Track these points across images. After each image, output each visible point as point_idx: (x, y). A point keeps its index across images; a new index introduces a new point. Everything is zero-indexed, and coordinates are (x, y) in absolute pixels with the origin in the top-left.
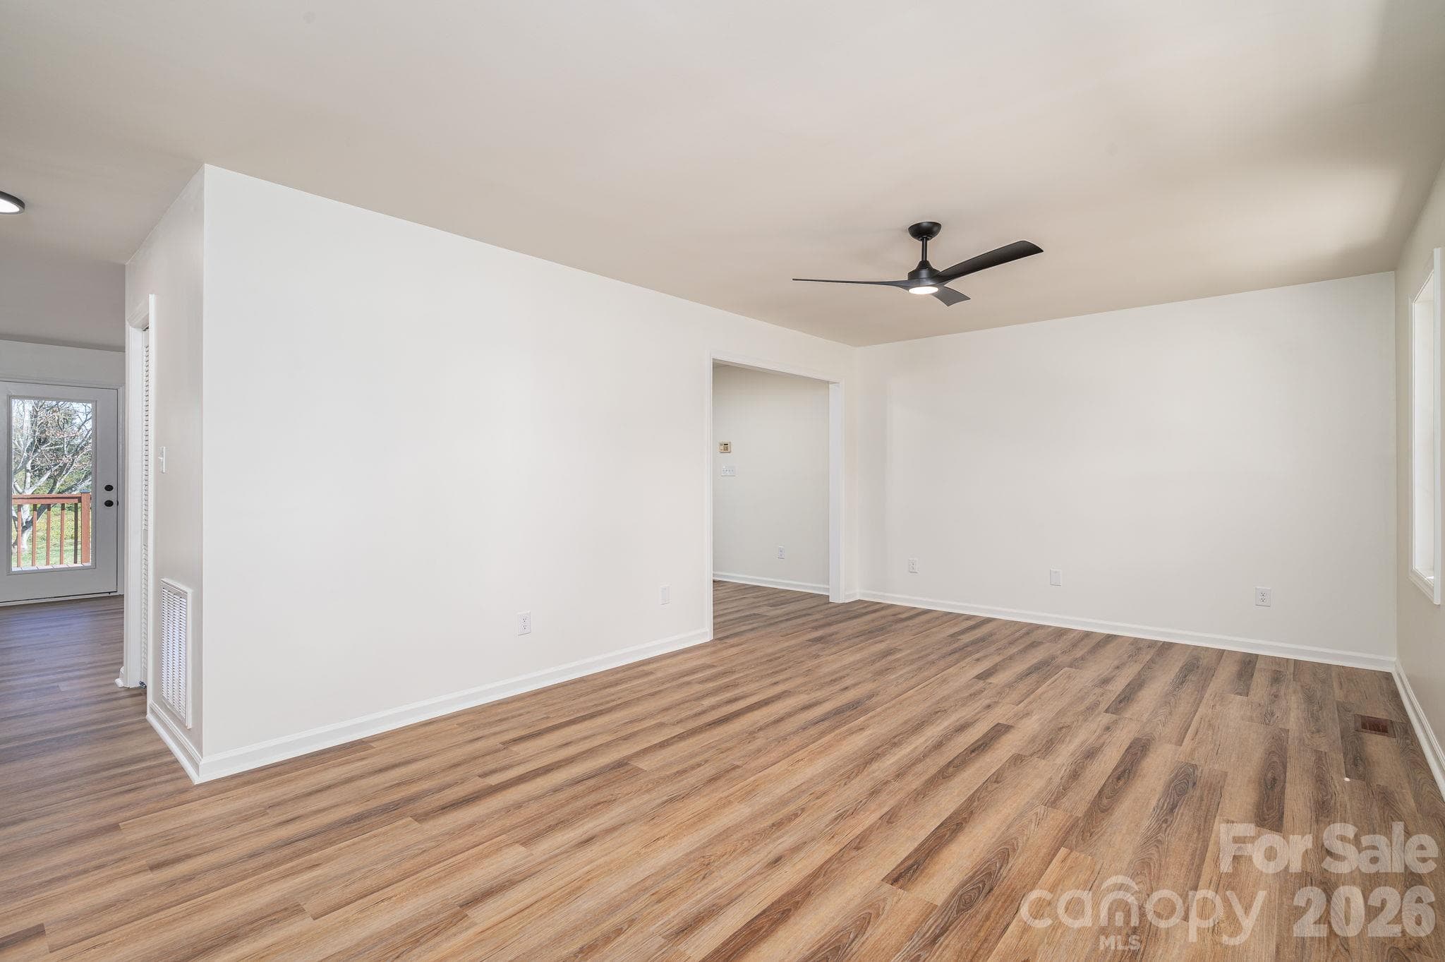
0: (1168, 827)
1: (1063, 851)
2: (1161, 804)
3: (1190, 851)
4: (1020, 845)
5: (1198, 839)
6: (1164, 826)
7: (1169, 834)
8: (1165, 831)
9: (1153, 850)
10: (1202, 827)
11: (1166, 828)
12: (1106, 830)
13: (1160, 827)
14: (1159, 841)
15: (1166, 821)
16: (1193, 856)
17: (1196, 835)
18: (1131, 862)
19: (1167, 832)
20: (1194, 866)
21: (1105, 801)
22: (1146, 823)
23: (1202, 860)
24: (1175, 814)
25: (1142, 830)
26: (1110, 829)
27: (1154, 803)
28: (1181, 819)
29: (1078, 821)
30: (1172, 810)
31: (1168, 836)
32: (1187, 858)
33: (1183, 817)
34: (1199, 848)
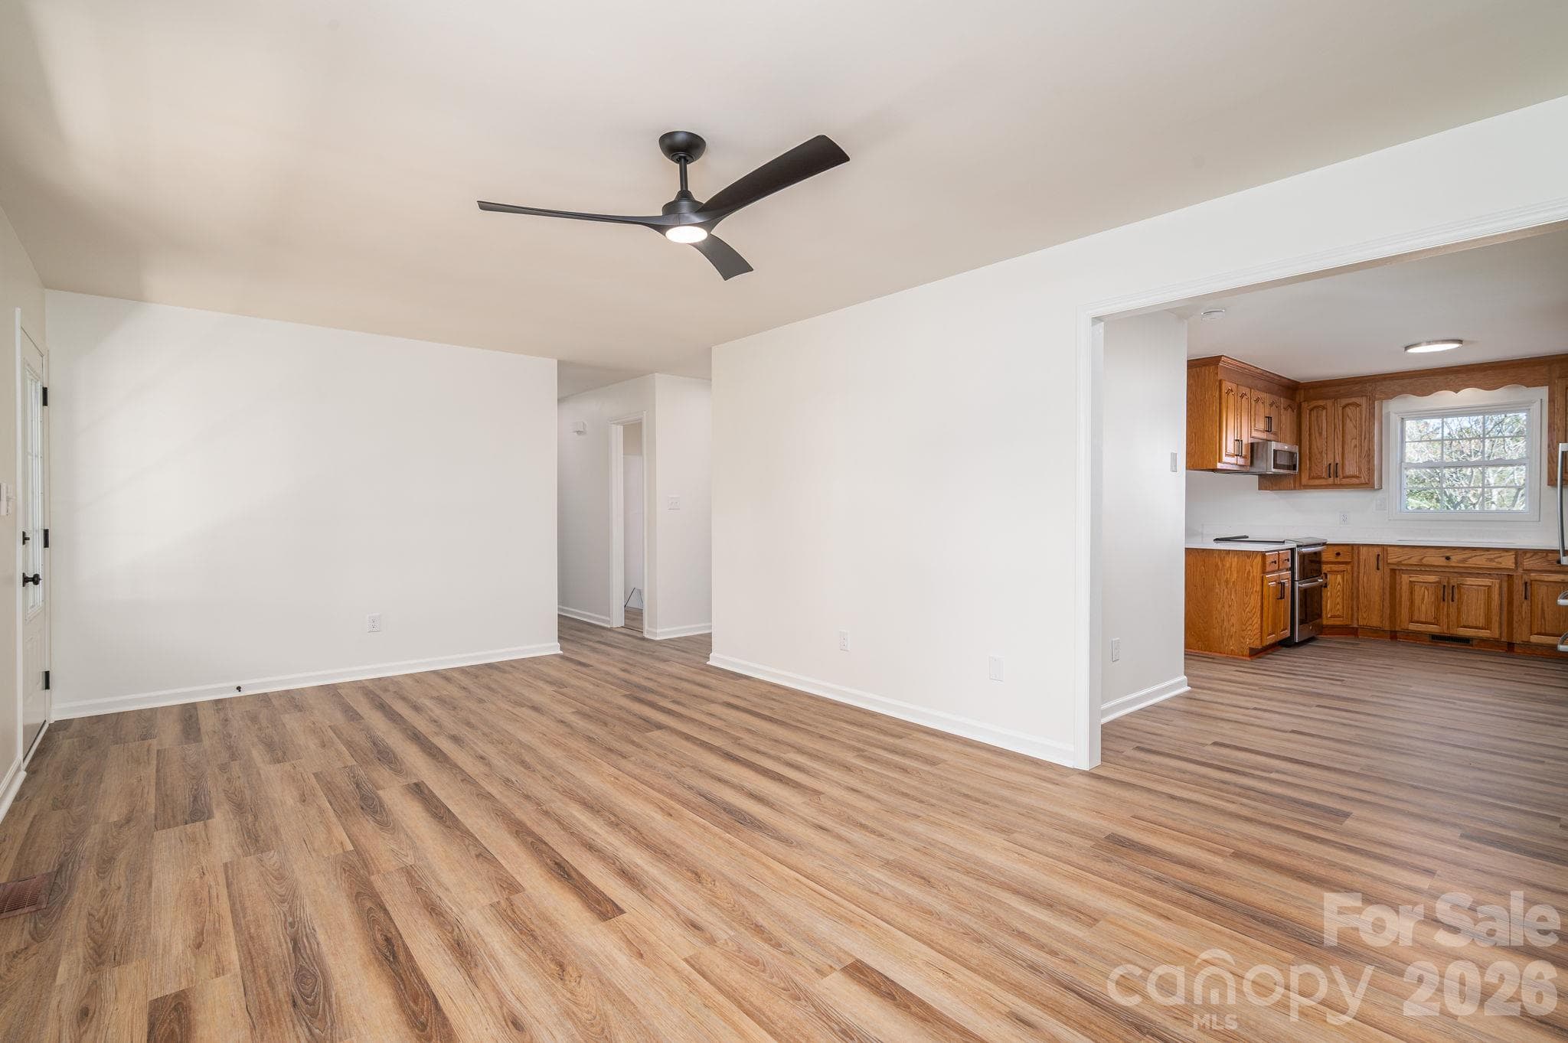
0: (286, 920)
1: (350, 847)
2: (312, 941)
3: (249, 912)
4: (383, 833)
5: (248, 927)
6: (290, 919)
7: (280, 914)
8: (285, 915)
9: (282, 891)
10: (250, 944)
11: (286, 918)
12: (338, 881)
13: (292, 915)
14: (283, 902)
15: (292, 925)
16: (244, 909)
17: (252, 931)
18: (293, 872)
19: (282, 915)
20: (238, 902)
21: (368, 904)
22: (309, 909)
23: (233, 911)
24: (289, 941)
25: (307, 901)
26: (335, 884)
27: (321, 936)
28: (278, 938)
29: (369, 873)
30: (295, 941)
31: (279, 911)
32: (248, 904)
33: (277, 942)
34: (242, 919)
